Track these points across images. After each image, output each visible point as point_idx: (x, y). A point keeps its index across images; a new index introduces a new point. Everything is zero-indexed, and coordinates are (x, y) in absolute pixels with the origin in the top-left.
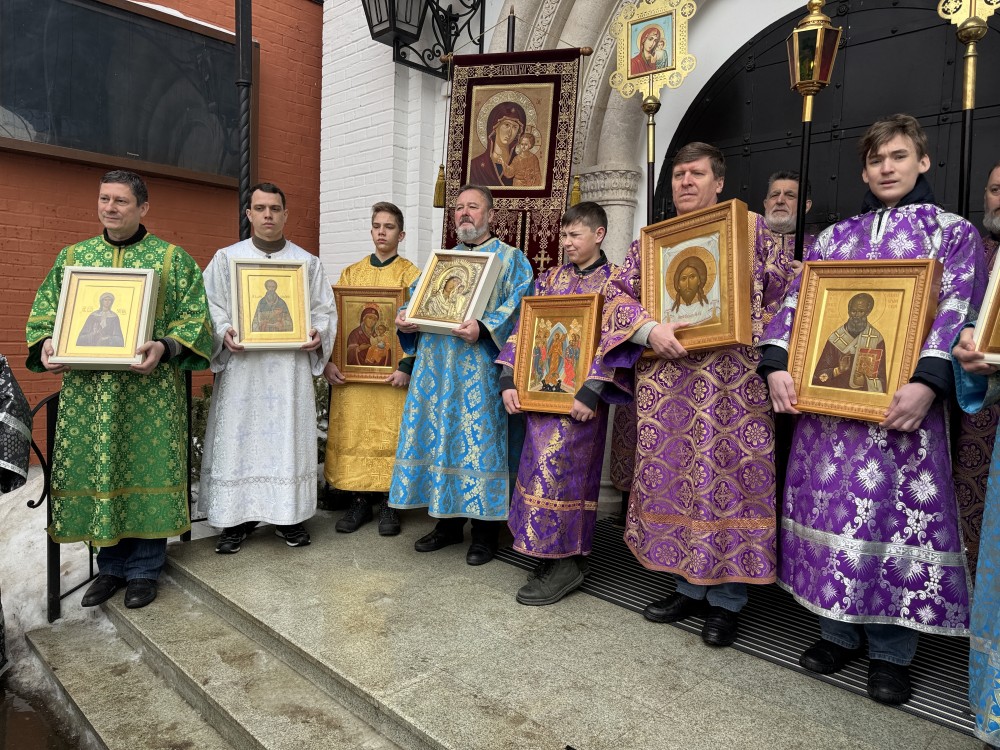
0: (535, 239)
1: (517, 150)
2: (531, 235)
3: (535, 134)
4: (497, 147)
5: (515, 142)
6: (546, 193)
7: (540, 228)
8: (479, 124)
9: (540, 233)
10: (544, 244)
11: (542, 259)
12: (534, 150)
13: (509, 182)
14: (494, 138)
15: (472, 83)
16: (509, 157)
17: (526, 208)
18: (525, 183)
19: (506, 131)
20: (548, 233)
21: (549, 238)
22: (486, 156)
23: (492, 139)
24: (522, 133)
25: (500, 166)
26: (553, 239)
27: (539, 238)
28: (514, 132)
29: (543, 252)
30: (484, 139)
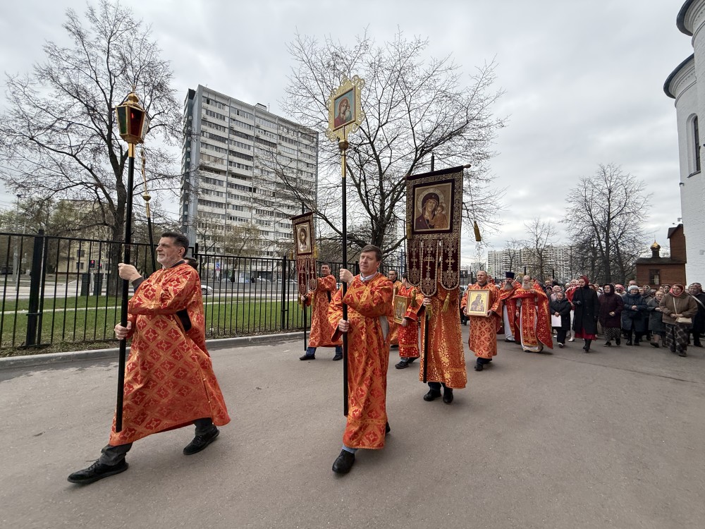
0: (446, 252)
2: (444, 250)
4: (427, 213)
5: (435, 210)
8: (419, 203)
9: (448, 249)
10: (450, 254)
11: (450, 261)
12: (444, 213)
13: (433, 227)
14: (425, 209)
15: (415, 187)
16: (432, 216)
17: (441, 238)
18: (440, 227)
19: (431, 204)
20: (452, 249)
21: (453, 252)
22: (422, 217)
23: (424, 209)
24: (437, 206)
25: (428, 220)
27: (448, 252)
28: (434, 205)
29: (450, 258)
30: (421, 210)
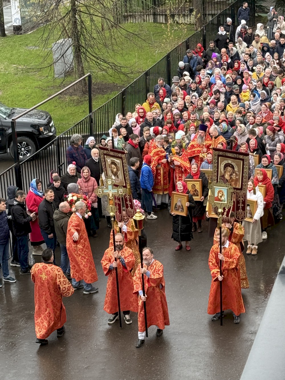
0: (238, 200)
1: (232, 176)
2: (237, 199)
3: (238, 173)
4: (226, 175)
5: (231, 174)
6: (241, 189)
7: (239, 197)
9: (240, 199)
10: (241, 202)
11: (241, 205)
12: (237, 177)
14: (225, 172)
16: (229, 178)
17: (235, 192)
18: (235, 186)
19: (229, 171)
20: (242, 199)
21: (243, 200)
22: (223, 176)
24: (233, 172)
25: (227, 180)
26: (244, 200)
28: (231, 171)
29: (241, 204)
30: (223, 171)
